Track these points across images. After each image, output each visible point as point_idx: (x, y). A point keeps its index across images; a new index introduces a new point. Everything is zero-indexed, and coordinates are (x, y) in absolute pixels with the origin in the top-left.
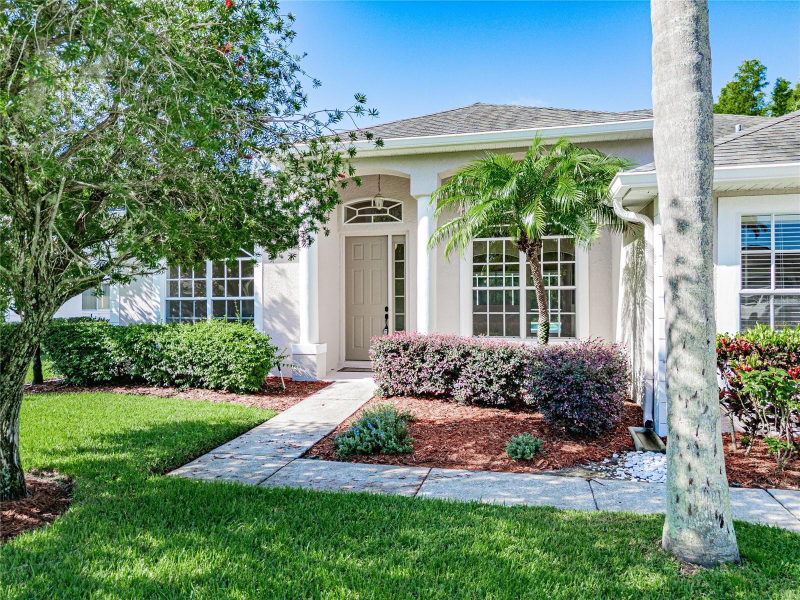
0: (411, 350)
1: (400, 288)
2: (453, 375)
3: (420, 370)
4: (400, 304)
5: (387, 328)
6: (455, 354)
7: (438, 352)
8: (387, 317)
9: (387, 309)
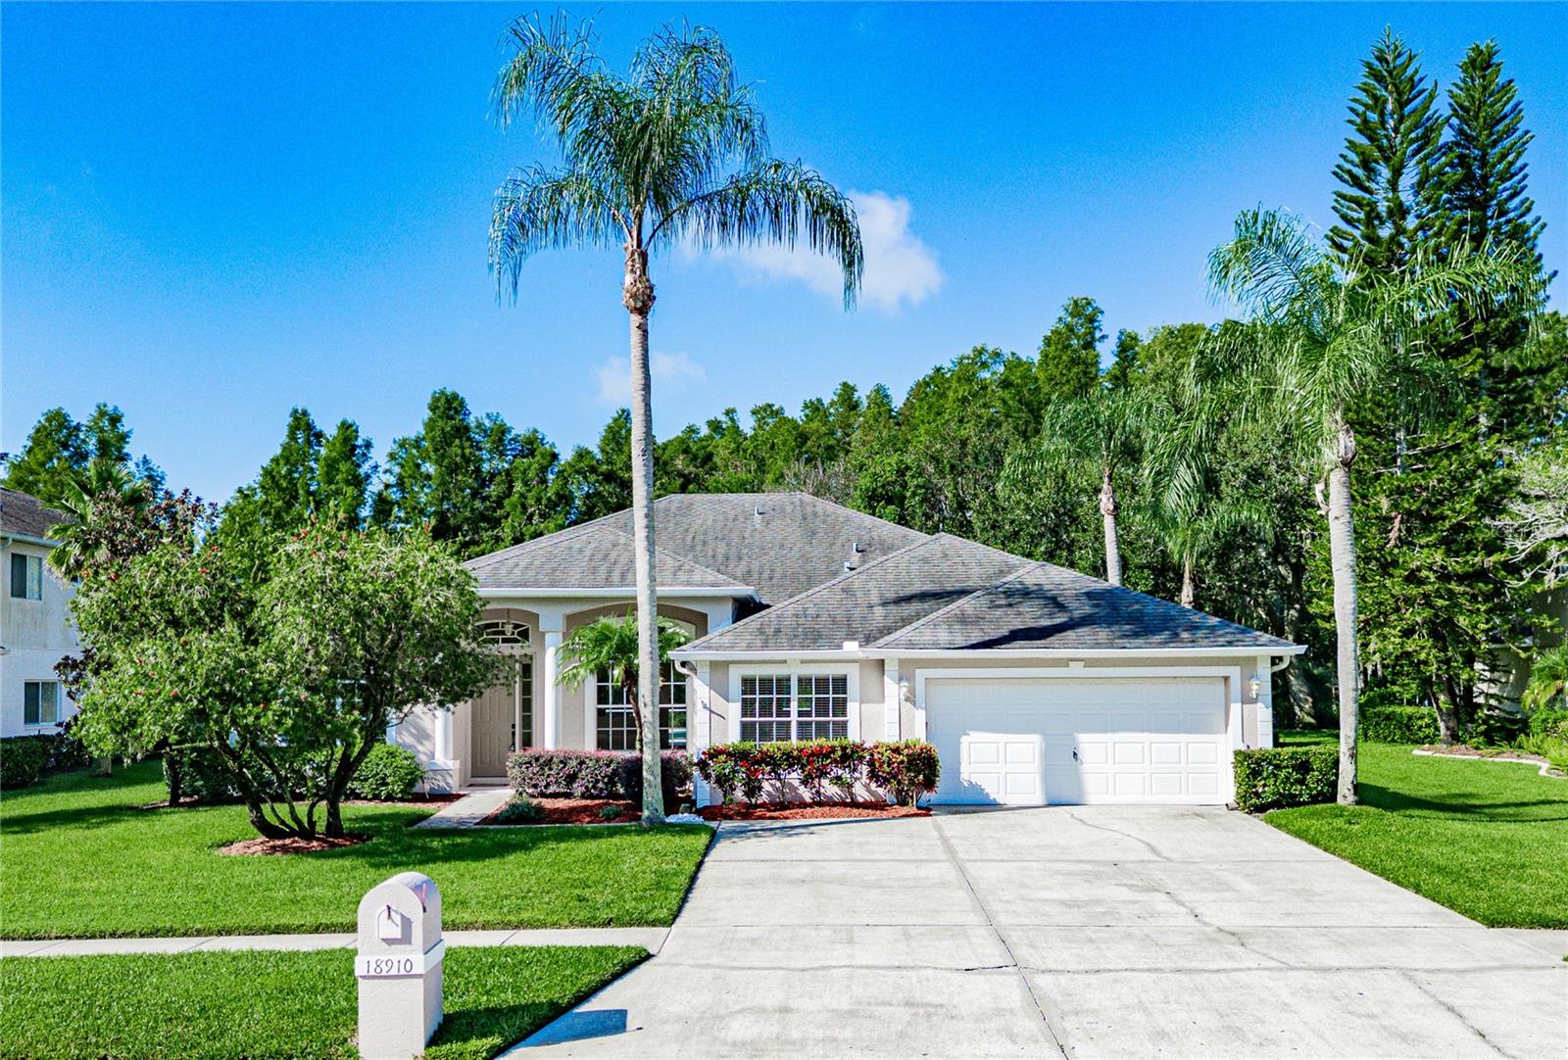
0: (541, 761)
1: (527, 705)
2: (571, 778)
3: (548, 776)
4: (527, 722)
5: (514, 744)
6: (574, 763)
7: (561, 762)
8: (514, 734)
9: (514, 726)
